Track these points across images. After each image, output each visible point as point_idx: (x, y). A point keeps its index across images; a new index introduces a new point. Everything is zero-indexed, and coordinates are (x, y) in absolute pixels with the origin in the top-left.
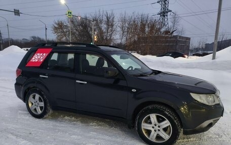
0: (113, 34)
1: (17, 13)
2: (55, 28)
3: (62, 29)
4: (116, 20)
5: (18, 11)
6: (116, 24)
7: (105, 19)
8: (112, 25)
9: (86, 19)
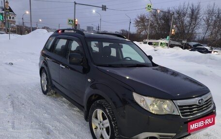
0: (196, 28)
1: (104, 8)
2: (137, 22)
3: (143, 22)
4: (202, 12)
5: (106, 6)
6: (201, 17)
7: (189, 11)
8: (196, 18)
9: (169, 12)
